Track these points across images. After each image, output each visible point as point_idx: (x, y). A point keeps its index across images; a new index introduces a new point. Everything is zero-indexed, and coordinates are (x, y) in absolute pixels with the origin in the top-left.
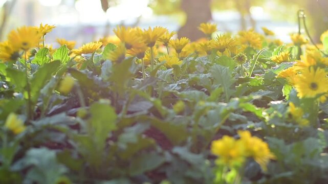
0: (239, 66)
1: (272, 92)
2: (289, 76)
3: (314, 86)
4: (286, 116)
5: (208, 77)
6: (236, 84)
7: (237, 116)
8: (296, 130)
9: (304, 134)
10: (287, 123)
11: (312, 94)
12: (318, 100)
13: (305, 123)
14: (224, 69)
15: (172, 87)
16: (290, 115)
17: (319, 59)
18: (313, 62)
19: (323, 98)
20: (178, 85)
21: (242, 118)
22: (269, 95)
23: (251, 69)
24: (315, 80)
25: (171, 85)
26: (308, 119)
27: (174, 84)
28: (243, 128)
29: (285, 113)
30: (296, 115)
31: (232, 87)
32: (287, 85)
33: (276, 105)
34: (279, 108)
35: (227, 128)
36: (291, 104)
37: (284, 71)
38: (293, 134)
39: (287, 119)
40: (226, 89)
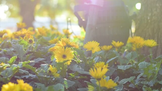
0: (30, 45)
1: (45, 59)
2: (54, 51)
3: (64, 56)
4: (48, 72)
5: (12, 50)
6: (27, 54)
7: (24, 71)
8: (54, 79)
9: (57, 81)
10: (48, 75)
11: (62, 60)
12: (66, 63)
13: (58, 75)
14: (21, 46)
16: (50, 71)
17: (68, 43)
18: (65, 45)
19: (69, 63)
21: (26, 72)
22: (43, 60)
23: (36, 47)
24: (65, 54)
26: (59, 73)
28: (26, 77)
29: (48, 70)
30: (53, 71)
31: (24, 56)
32: (53, 56)
33: (44, 66)
34: (45, 67)
35: (18, 77)
36: (50, 66)
37: (52, 48)
38: (52, 81)
39: (49, 73)
40: (21, 57)
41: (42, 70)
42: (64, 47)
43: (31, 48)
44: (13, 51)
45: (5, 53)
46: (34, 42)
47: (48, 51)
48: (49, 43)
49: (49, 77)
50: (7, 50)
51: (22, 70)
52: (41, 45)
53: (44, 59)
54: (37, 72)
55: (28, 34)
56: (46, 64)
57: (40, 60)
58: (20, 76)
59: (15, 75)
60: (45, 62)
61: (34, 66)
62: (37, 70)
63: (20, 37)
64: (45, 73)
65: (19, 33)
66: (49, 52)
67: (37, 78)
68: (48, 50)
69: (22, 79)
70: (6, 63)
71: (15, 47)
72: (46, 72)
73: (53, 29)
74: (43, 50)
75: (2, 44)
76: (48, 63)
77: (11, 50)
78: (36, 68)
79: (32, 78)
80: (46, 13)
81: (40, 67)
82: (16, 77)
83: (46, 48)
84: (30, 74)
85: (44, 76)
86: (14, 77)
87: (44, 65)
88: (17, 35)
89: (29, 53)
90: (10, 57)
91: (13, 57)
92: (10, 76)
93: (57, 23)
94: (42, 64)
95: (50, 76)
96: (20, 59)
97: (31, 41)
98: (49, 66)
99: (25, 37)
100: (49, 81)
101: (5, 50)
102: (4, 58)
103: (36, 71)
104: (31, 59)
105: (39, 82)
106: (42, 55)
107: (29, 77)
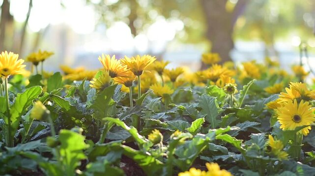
0: (229, 96)
1: (258, 123)
2: (276, 108)
3: (297, 119)
4: (266, 148)
5: (195, 106)
6: (223, 114)
7: (218, 147)
8: (276, 163)
9: (283, 167)
10: (265, 156)
11: (293, 126)
12: (300, 132)
13: (284, 156)
14: (211, 99)
15: (160, 116)
16: (269, 148)
17: (304, 92)
18: (298, 95)
19: (306, 131)
20: (166, 114)
21: (222, 149)
22: (254, 126)
23: (240, 100)
24: (298, 113)
25: (159, 114)
26: (288, 152)
27: (162, 113)
28: (223, 159)
29: (265, 145)
30: (275, 148)
31: (219, 118)
32: (274, 117)
33: (257, 137)
34: (260, 139)
35: (207, 158)
36: (270, 136)
37: (271, 102)
38: (273, 166)
39: (266, 151)
40: (213, 119)
41: (254, 145)
42: (295, 101)
43: (230, 102)
44: (196, 108)
45: (180, 111)
46: (236, 91)
47: (264, 108)
48: (265, 92)
49: (267, 158)
50: (185, 105)
51: (215, 146)
52: (249, 96)
53: (256, 123)
54: (245, 149)
55: (224, 75)
56: (260, 133)
57: (249, 126)
58: (211, 157)
59: (201, 154)
60: (258, 129)
61: (237, 137)
62: (244, 145)
63: (208, 80)
64: (259, 151)
65: (208, 73)
66: (266, 111)
67: (244, 160)
68: (265, 106)
69: (215, 162)
70: (185, 131)
71: (199, 101)
72: (262, 149)
73: (271, 65)
74: (254, 106)
75: (174, 95)
76: (264, 131)
77: (192, 106)
78: (243, 140)
79: (234, 161)
80: (255, 33)
81: (249, 139)
82: (203, 158)
83: (259, 101)
84: (229, 153)
85: (258, 157)
86: (199, 158)
87: (257, 135)
88: (203, 76)
89: (227, 111)
90: (191, 119)
91: (197, 120)
92: (192, 156)
93: (277, 53)
94: (254, 134)
95: (270, 157)
96: (210, 124)
97: (230, 90)
98: (267, 138)
99: (218, 82)
100: (267, 166)
101: (181, 106)
102: (181, 122)
103: (241, 147)
104: (231, 123)
105: (248, 168)
106: (253, 115)
107: (228, 159)
